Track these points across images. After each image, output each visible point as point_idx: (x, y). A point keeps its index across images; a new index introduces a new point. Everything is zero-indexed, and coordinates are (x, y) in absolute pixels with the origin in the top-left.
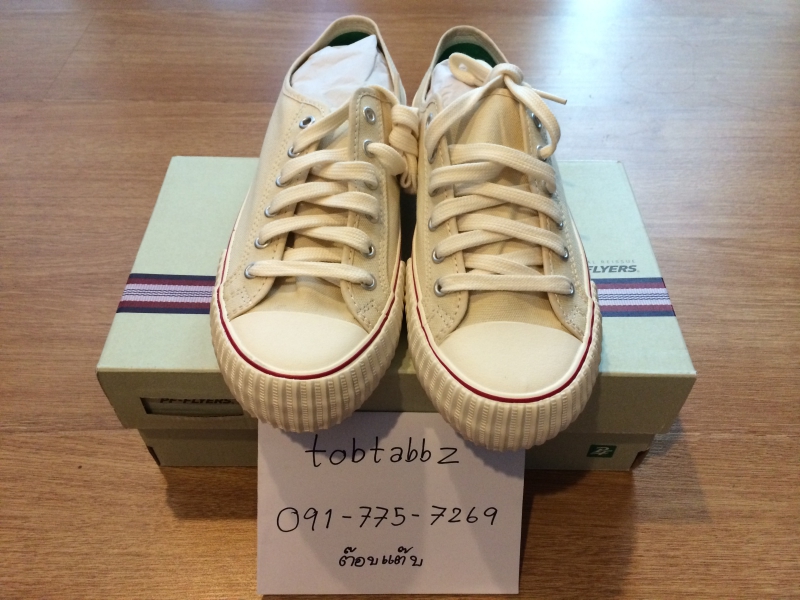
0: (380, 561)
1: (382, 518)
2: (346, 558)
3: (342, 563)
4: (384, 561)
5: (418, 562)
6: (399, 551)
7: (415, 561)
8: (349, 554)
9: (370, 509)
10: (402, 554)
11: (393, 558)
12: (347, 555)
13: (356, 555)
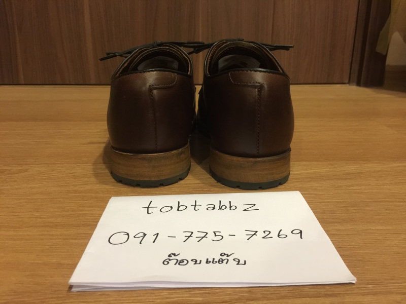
0: (204, 261)
1: (203, 237)
2: (170, 260)
3: (166, 263)
4: (207, 262)
5: (242, 262)
6: (221, 255)
7: (239, 261)
8: (173, 257)
9: (192, 233)
10: (225, 257)
11: (217, 260)
12: (171, 258)
13: (179, 258)
